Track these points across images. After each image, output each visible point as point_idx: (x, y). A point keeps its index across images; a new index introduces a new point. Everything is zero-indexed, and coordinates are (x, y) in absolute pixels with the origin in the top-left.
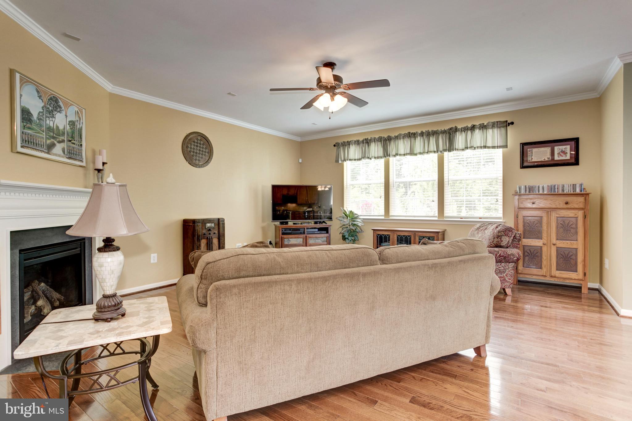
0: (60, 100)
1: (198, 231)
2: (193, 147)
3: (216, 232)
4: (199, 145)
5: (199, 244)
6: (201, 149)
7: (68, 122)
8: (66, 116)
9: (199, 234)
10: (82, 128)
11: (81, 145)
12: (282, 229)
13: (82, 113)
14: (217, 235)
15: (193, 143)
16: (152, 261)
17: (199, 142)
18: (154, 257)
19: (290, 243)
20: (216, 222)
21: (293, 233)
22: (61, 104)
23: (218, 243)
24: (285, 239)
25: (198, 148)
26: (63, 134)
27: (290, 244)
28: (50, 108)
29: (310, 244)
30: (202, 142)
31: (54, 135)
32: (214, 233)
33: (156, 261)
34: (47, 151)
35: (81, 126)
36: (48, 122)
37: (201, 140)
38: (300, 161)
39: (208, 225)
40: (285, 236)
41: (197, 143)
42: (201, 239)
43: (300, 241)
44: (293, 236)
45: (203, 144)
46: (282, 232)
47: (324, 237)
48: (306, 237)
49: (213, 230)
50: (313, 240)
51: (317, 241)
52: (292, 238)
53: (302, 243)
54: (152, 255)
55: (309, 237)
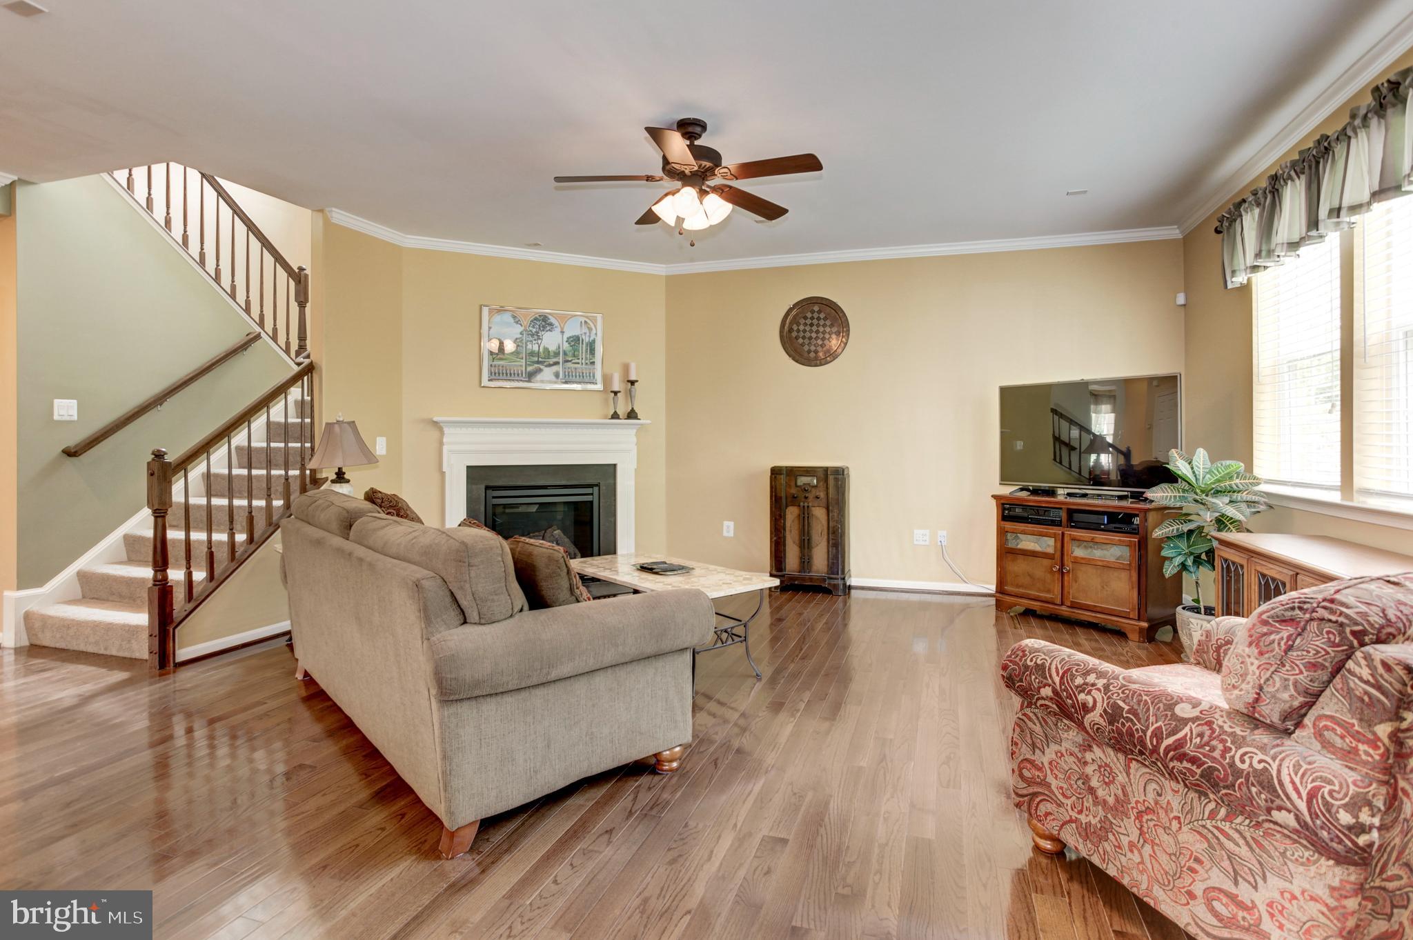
0: (550, 317)
1: (778, 487)
2: (801, 328)
3: (822, 495)
4: (815, 322)
5: (780, 516)
6: (821, 329)
7: (565, 339)
8: (562, 332)
9: (779, 495)
10: (594, 341)
11: (593, 363)
12: (1003, 504)
13: (596, 322)
14: (824, 501)
15: (802, 321)
16: (725, 534)
17: (816, 315)
18: (728, 527)
19: (1019, 547)
20: (821, 474)
21: (1031, 518)
22: (552, 320)
23: (826, 518)
24: (1009, 535)
25: (814, 328)
26: (557, 354)
27: (1020, 550)
28: (534, 330)
29: (1076, 558)
30: (822, 316)
31: (540, 359)
32: (817, 498)
33: (731, 534)
34: (528, 380)
35: (592, 338)
36: (529, 346)
37: (819, 312)
38: (1180, 300)
39: (802, 480)
40: (1009, 525)
41: (812, 318)
42: (787, 507)
43: (1046, 544)
44: (1030, 527)
45: (825, 319)
46: (1003, 513)
47: (1120, 543)
48: (1063, 534)
49: (814, 492)
50: (1086, 547)
51: (1098, 554)
52: (1024, 532)
53: (1051, 550)
54: (726, 523)
55: (1074, 539)
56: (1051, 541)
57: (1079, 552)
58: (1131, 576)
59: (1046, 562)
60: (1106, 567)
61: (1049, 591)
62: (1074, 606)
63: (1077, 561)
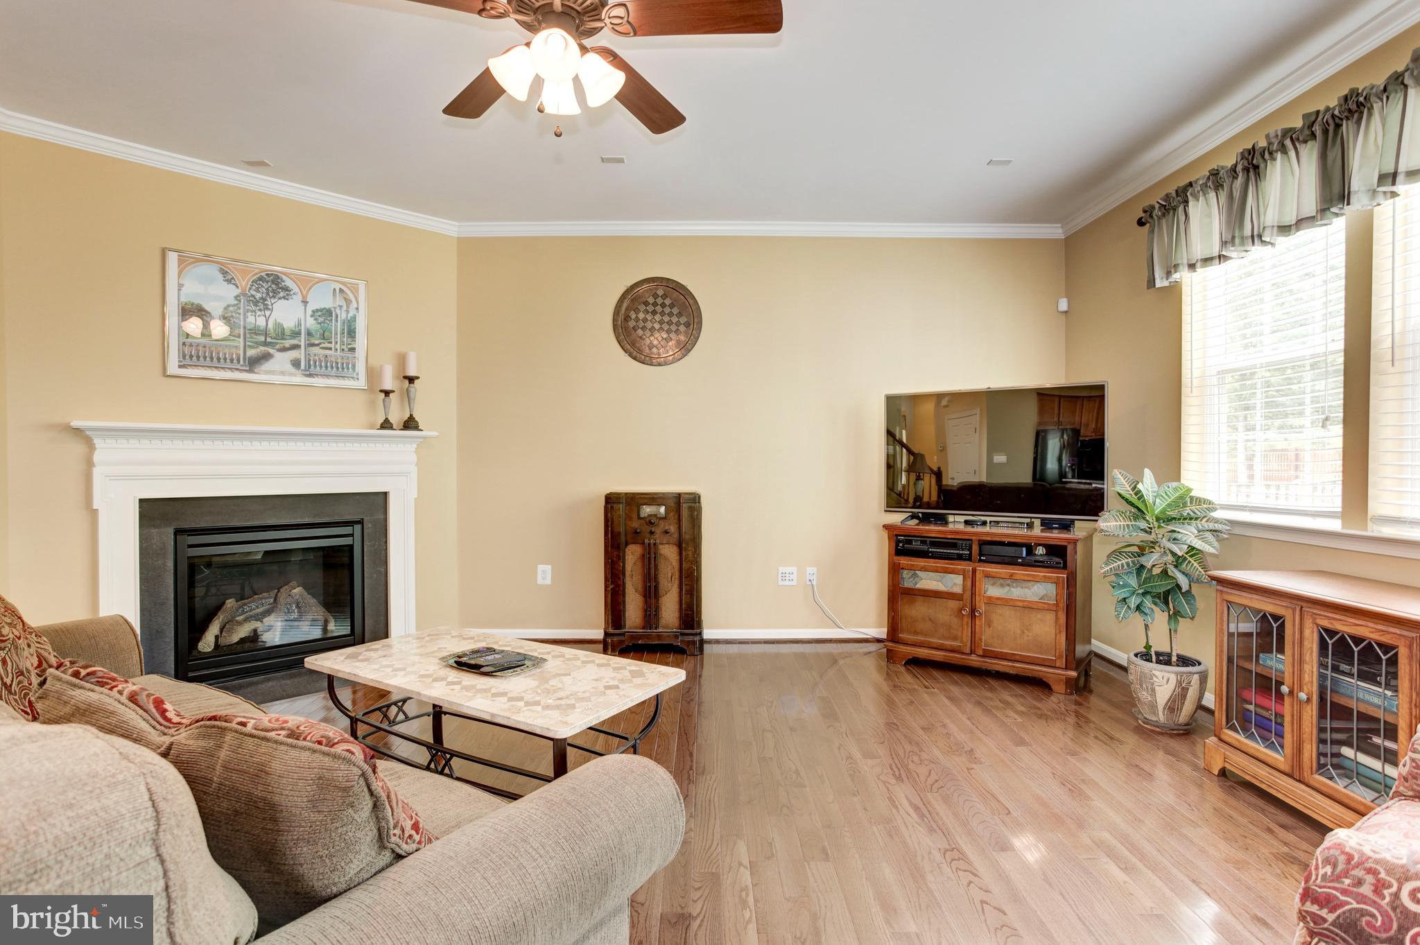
0: (284, 278)
1: (616, 521)
2: (641, 316)
3: (673, 529)
4: (659, 309)
5: (619, 557)
6: (666, 319)
7: (309, 312)
8: (305, 302)
9: (616, 530)
10: (354, 318)
11: (353, 350)
12: (897, 535)
13: (357, 291)
14: (676, 536)
15: (642, 307)
16: (540, 581)
17: (659, 301)
18: (544, 572)
19: (918, 586)
20: (672, 503)
21: (931, 552)
22: (288, 283)
23: (678, 558)
24: (905, 572)
25: (658, 317)
26: (296, 334)
27: (919, 590)
28: (258, 296)
29: (990, 598)
30: (668, 302)
31: (269, 340)
32: (666, 532)
33: (548, 581)
34: (248, 368)
35: (351, 314)
36: (251, 319)
37: (665, 296)
38: (1063, 305)
39: (647, 510)
40: (904, 561)
41: (655, 304)
42: (627, 544)
43: (953, 582)
44: (931, 563)
45: (672, 306)
46: (897, 545)
47: (1046, 580)
48: (974, 571)
49: (663, 526)
50: (1002, 586)
51: (1017, 592)
52: (924, 569)
53: (958, 590)
54: (541, 567)
55: (987, 576)
56: (959, 579)
57: (994, 591)
58: (1057, 619)
59: (953, 604)
60: (1028, 607)
61: (955, 638)
62: (987, 654)
63: (991, 601)
